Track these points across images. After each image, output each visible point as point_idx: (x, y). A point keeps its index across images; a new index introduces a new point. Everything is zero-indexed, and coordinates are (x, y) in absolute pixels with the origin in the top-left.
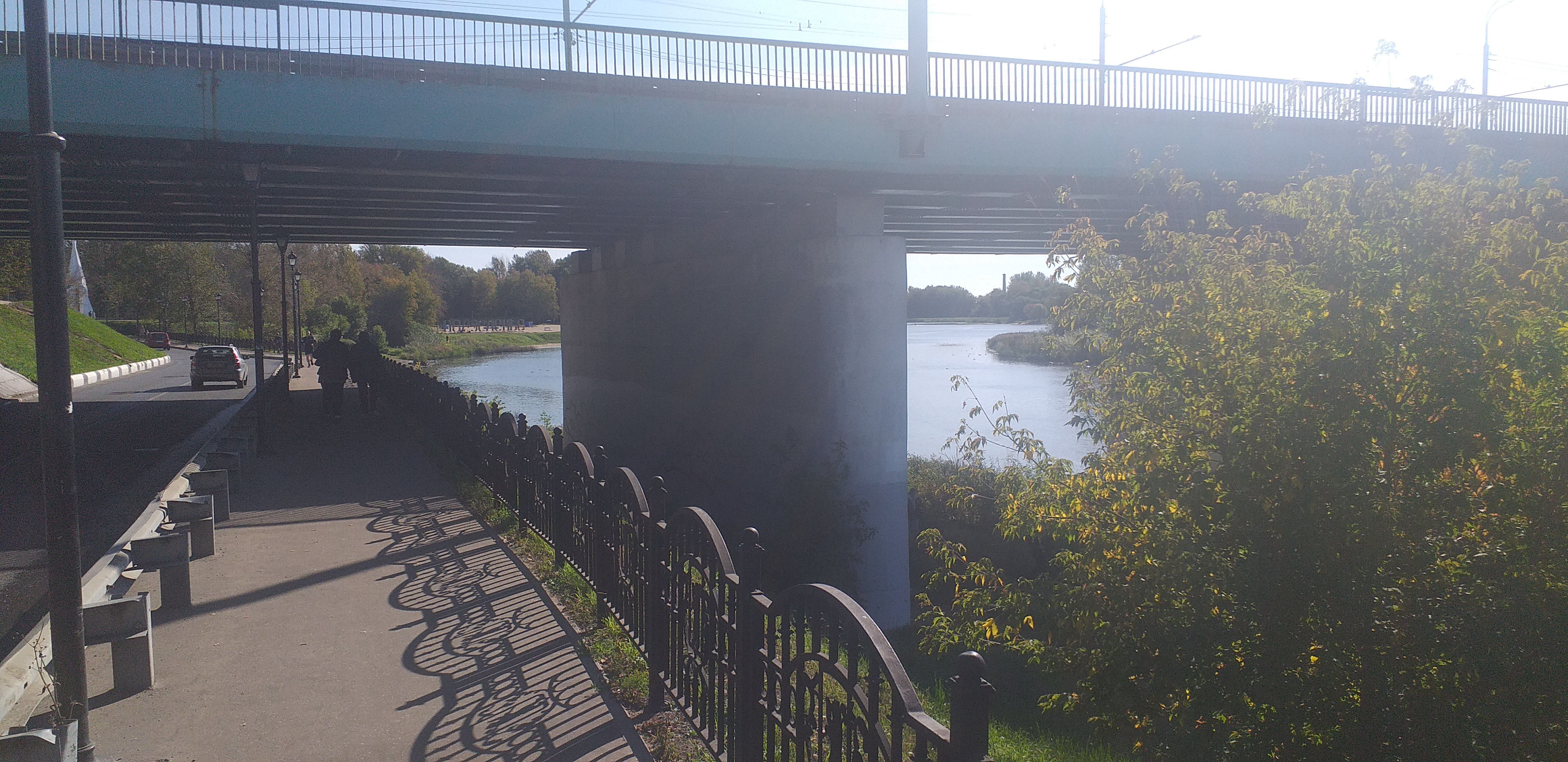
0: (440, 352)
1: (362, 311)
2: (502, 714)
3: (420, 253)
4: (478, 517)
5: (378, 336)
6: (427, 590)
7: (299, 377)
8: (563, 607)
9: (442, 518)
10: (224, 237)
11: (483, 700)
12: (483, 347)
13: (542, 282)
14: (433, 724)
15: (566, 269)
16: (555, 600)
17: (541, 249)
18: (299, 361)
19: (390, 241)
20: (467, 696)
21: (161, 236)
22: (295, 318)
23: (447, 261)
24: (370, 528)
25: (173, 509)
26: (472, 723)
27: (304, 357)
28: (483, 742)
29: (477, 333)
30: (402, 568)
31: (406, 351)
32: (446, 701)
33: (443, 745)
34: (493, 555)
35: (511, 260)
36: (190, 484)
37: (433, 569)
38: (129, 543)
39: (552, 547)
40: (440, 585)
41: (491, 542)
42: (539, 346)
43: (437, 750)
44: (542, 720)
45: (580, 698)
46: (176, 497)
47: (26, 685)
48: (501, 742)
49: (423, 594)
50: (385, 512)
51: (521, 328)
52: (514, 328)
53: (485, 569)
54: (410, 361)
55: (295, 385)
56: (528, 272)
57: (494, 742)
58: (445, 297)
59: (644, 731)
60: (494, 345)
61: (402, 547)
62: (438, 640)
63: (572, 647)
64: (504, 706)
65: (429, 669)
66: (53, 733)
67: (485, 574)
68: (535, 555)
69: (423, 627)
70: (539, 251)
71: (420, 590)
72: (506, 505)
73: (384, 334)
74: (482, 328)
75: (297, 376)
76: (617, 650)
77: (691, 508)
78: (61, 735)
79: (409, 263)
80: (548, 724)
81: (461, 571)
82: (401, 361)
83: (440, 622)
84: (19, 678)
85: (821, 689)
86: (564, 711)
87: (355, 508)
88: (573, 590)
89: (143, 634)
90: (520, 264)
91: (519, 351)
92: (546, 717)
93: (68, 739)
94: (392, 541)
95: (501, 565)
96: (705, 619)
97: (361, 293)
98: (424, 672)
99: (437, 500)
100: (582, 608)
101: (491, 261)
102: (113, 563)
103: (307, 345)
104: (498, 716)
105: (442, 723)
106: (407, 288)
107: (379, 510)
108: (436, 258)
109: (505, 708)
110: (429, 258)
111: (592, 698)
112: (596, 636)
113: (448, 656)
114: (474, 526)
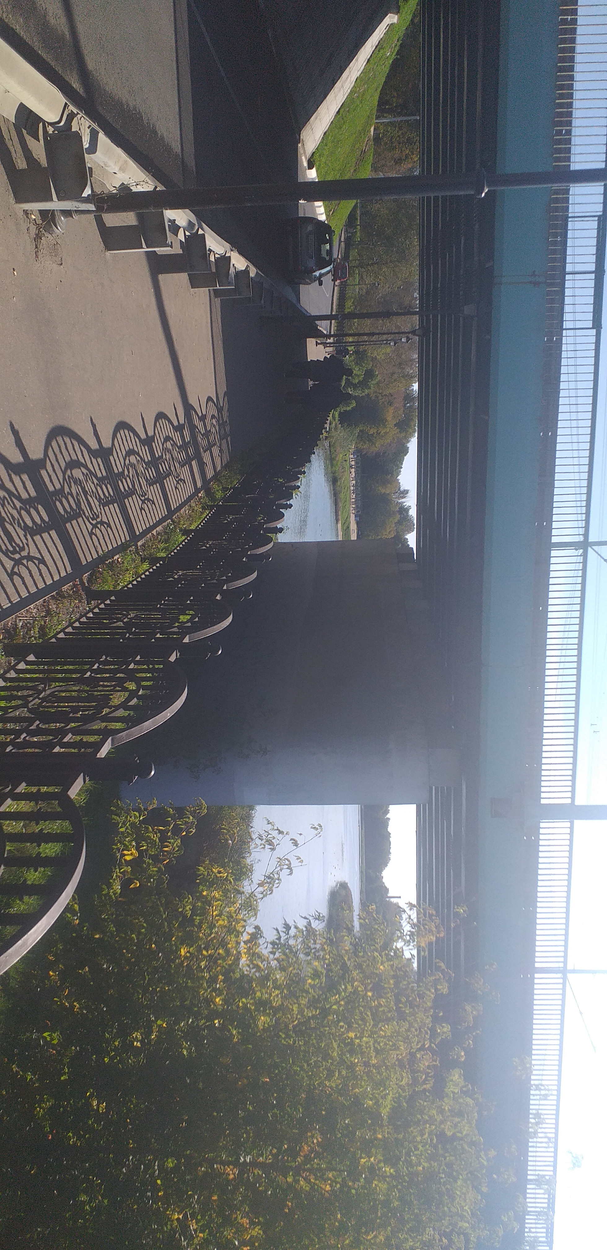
0: (335, 451)
1: (367, 391)
2: (87, 489)
3: (412, 435)
4: (217, 477)
5: (348, 405)
6: (167, 439)
7: (317, 346)
8: (155, 534)
9: (215, 450)
10: (423, 287)
11: (96, 477)
12: (339, 483)
13: (390, 527)
14: (81, 442)
15: (400, 545)
16: (159, 528)
17: (415, 526)
18: (328, 345)
19: (420, 413)
20: (99, 465)
21: (423, 241)
22: (361, 342)
23: (405, 455)
24: (209, 399)
25: (225, 260)
26: (82, 468)
27: (331, 349)
28: (71, 476)
29: (350, 478)
30: (182, 421)
31: (336, 425)
32: (96, 450)
33: (69, 448)
34: (190, 486)
35: (407, 504)
36: (242, 270)
37: (181, 443)
38: (203, 232)
39: (197, 527)
40: (171, 448)
41: (199, 485)
42: (340, 525)
43: (65, 444)
44: (83, 516)
45: (97, 543)
46: (233, 261)
47: (115, 173)
48: (70, 487)
49: (164, 436)
50: (220, 410)
51: (354, 511)
52: (354, 506)
53: (181, 480)
54: (328, 428)
55: (311, 343)
56: (398, 517)
57: (70, 482)
58: (377, 455)
59: (75, 586)
60: (340, 492)
61: (196, 421)
62: (135, 446)
63: (129, 539)
64: (92, 491)
65: (116, 439)
66: (88, 195)
67: (177, 480)
68: (190, 516)
69: (143, 436)
70: (414, 525)
71: (167, 435)
72: (225, 496)
73: (348, 409)
74: (354, 482)
75: (317, 344)
76: (127, 570)
77: (232, 615)
78: (87, 200)
79: (403, 426)
80: (80, 520)
81: (179, 463)
82: (328, 422)
83: (146, 448)
84: (120, 169)
85: (118, 691)
86: (88, 531)
87: (223, 389)
88: (166, 541)
89: (144, 246)
90: (404, 511)
91: (336, 510)
92: (85, 519)
93: (84, 204)
94: (200, 415)
95: (184, 491)
96: (155, 624)
97: (381, 391)
98: (114, 436)
99: (228, 445)
100: (154, 547)
101: (406, 489)
102: (190, 222)
103: (341, 351)
104: (86, 485)
105: (82, 448)
106: (385, 426)
107: (222, 405)
108: (408, 448)
109: (91, 491)
110: (408, 442)
111: (96, 551)
112: (135, 556)
113: (124, 453)
114: (210, 474)
